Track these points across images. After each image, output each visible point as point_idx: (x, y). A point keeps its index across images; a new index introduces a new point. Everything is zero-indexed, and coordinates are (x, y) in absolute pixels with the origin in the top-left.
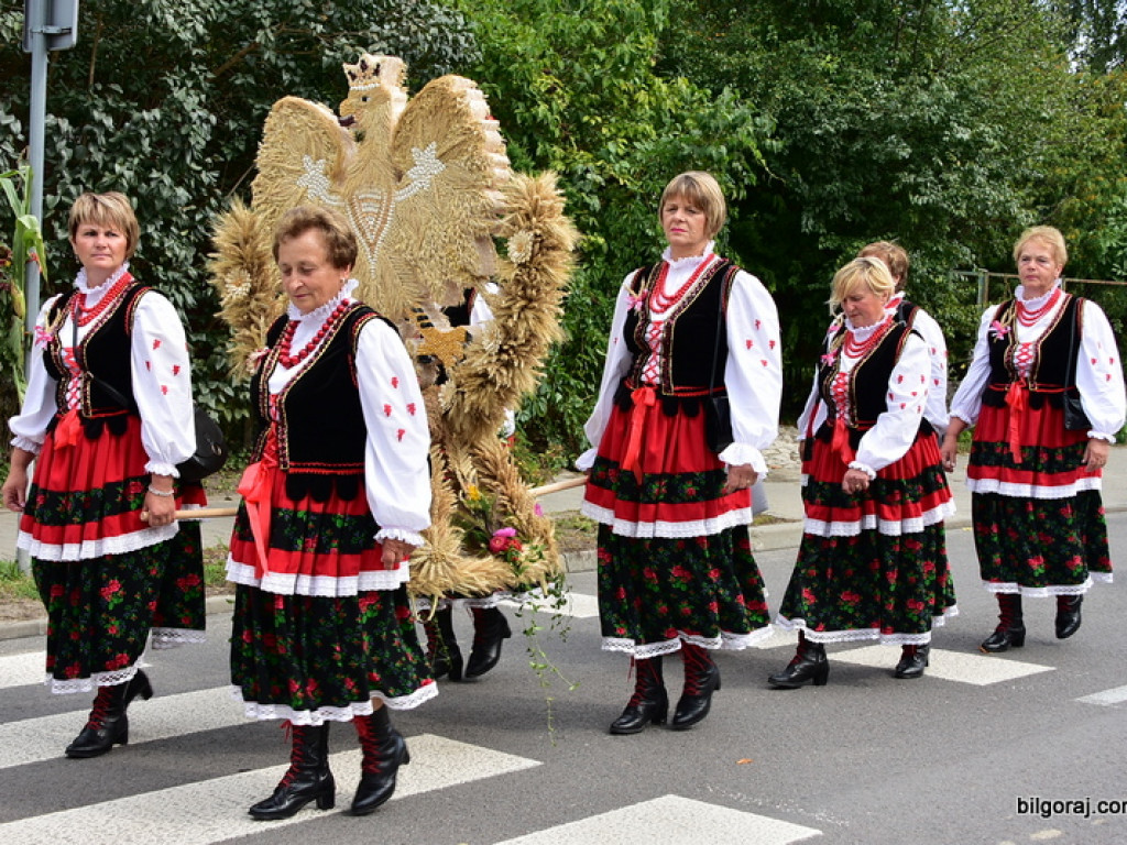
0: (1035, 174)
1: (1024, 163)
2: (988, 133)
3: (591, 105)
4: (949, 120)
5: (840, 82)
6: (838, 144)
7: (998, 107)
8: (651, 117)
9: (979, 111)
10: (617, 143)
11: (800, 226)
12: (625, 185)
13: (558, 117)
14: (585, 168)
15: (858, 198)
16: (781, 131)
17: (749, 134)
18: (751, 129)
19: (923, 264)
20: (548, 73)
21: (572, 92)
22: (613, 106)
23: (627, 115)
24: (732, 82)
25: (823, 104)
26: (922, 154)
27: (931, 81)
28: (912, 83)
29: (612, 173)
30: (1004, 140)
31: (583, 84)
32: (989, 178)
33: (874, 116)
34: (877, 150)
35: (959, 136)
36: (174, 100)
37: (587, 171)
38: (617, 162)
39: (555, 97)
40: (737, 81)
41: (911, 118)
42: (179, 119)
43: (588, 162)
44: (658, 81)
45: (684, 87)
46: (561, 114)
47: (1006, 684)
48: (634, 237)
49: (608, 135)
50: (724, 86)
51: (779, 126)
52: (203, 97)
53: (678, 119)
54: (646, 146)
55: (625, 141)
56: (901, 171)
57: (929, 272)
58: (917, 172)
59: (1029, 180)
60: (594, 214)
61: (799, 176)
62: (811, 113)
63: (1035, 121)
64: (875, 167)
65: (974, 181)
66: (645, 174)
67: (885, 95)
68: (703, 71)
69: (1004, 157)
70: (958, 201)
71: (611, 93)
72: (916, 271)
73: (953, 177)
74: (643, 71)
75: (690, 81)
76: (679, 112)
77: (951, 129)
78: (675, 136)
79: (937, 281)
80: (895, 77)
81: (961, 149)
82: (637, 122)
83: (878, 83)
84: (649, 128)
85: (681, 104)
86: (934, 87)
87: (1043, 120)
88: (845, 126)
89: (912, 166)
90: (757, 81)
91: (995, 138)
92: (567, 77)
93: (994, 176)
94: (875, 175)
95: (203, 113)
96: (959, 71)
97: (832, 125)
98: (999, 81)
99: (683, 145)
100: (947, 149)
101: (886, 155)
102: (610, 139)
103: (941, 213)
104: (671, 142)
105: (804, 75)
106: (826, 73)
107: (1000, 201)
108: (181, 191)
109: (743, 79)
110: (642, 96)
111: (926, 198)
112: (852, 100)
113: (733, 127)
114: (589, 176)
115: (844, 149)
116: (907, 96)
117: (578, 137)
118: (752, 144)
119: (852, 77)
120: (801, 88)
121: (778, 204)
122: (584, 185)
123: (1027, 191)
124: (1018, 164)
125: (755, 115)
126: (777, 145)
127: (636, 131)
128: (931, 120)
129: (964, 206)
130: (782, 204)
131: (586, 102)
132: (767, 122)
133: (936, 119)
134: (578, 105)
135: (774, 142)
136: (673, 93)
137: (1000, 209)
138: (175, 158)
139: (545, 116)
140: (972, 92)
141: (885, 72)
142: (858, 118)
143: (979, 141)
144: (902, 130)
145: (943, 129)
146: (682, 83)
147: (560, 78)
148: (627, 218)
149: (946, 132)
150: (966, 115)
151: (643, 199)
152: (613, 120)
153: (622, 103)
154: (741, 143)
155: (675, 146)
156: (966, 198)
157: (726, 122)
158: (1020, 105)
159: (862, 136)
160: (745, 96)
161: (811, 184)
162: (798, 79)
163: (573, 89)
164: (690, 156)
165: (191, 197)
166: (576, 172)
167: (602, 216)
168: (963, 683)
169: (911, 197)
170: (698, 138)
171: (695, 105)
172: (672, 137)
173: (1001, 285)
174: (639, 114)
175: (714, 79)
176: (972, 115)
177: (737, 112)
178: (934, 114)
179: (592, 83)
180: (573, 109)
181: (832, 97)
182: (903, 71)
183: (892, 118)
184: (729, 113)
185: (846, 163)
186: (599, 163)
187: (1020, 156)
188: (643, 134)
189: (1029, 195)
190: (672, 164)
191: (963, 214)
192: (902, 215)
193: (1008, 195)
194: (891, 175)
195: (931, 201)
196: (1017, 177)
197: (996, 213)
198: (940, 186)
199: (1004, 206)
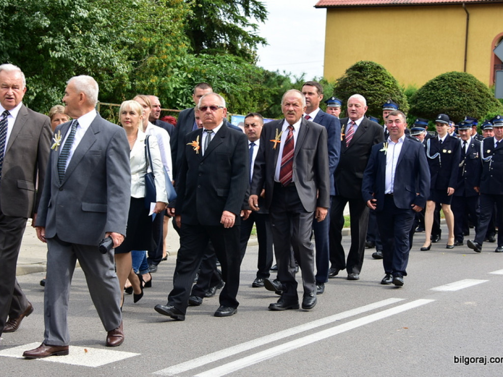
0: (128, 41)
1: (121, 34)
2: (99, 13)
4: (75, 4)
30: (109, 18)
32: (100, 42)
35: (80, 14)
47: (109, 366)
56: (44, 35)
58: (54, 36)
59: (125, 45)
63: (129, 7)
65: (90, 43)
69: (109, 29)
70: (80, 56)
72: (54, 100)
73: (77, 41)
77: (76, 10)
81: (82, 23)
87: (134, 7)
88: (6, 4)
89: (51, 33)
91: (103, 17)
93: (103, 41)
103: (69, 64)
107: (106, 57)
111: (60, 54)
115: (6, 20)
123: (123, 51)
124: (118, 33)
128: (63, 3)
129: (84, 60)
133: (66, 3)
137: (107, 62)
143: (93, 18)
144: (44, 9)
145: (71, 10)
149: (73, 12)
150: (85, 2)
156: (85, 54)
159: (18, 11)
168: (83, 366)
169: (51, 53)
173: (109, 111)
183: (37, 1)
185: (7, 28)
187: (119, 29)
189: (125, 54)
191: (84, 66)
192: (45, 64)
193: (111, 53)
194: (36, 37)
195: (63, 55)
196: (118, 41)
197: (104, 64)
198: (68, 46)
199: (109, 60)
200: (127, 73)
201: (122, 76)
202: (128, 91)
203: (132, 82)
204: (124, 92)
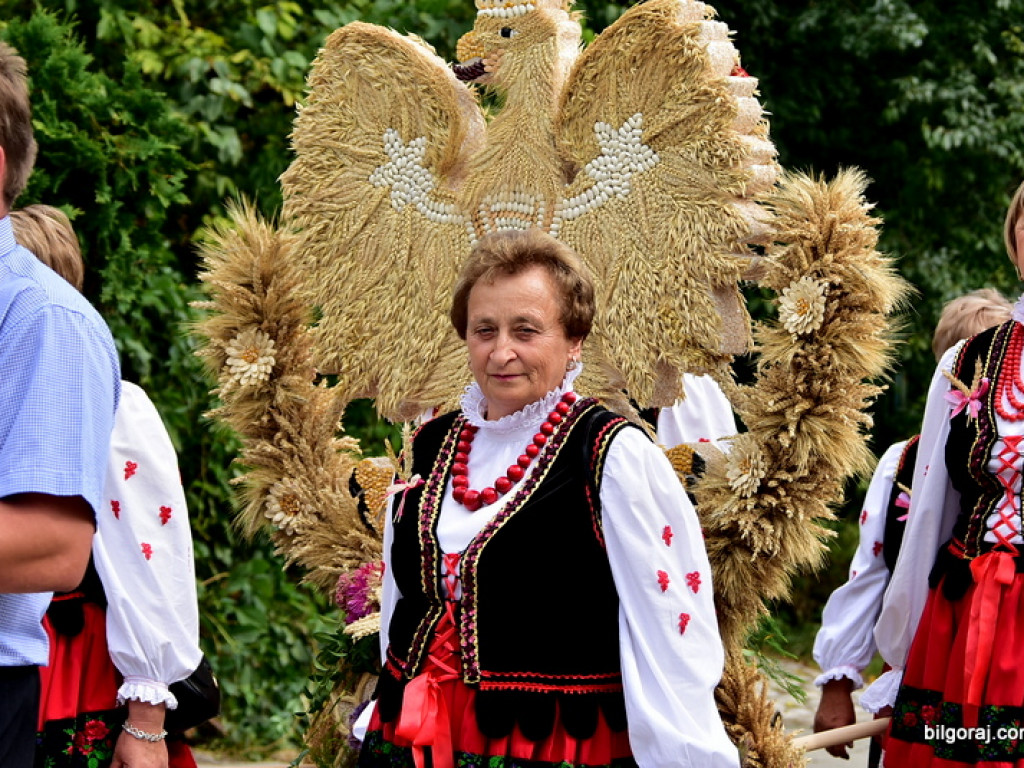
10: (276, 11)
14: (206, 68)
15: (812, 134)
29: (268, 79)
37: (212, 74)
38: (279, 54)
43: (213, 53)
55: (295, 8)
60: (227, 169)
64: (848, 67)
94: (847, 83)
100: (1006, 27)
114: (216, 85)
122: (205, 105)
166: (186, 76)
186: (239, 58)
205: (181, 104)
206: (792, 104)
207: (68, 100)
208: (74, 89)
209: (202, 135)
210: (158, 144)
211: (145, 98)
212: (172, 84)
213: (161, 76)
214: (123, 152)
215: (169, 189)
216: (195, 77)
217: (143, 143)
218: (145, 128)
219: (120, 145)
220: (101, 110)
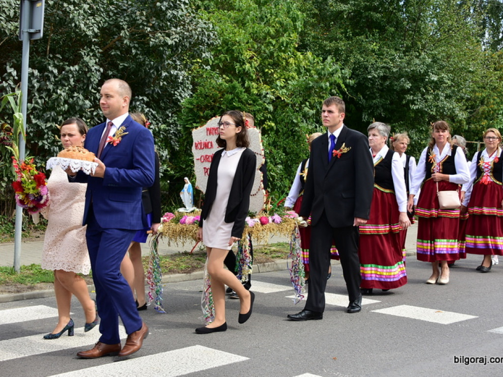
0: (466, 96)
1: (461, 91)
2: (445, 77)
3: (269, 64)
4: (428, 72)
5: (380, 55)
6: (378, 82)
7: (451, 66)
8: (296, 70)
9: (441, 68)
10: (280, 81)
11: (362, 119)
12: (284, 100)
13: (254, 70)
14: (266, 92)
15: (388, 106)
16: (353, 76)
17: (339, 77)
18: (340, 75)
19: (416, 135)
20: (250, 50)
21: (261, 59)
22: (278, 65)
23: (285, 69)
24: (331, 54)
25: (372, 64)
26: (416, 86)
27: (420, 55)
28: (412, 55)
29: (279, 95)
30: (452, 80)
31: (265, 55)
32: (446, 97)
33: (395, 70)
34: (396, 85)
35: (432, 79)
36: (84, 62)
37: (267, 94)
38: (281, 90)
39: (253, 61)
40: (334, 54)
41: (411, 71)
42: (87, 70)
43: (268, 90)
44: (299, 54)
45: (310, 56)
46: (256, 68)
47: (456, 324)
48: (288, 123)
49: (277, 77)
50: (328, 56)
51: (353, 74)
52: (97, 60)
53: (308, 70)
54: (293, 82)
55: (284, 80)
56: (407, 94)
57: (418, 139)
58: (414, 95)
59: (463, 99)
60: (270, 113)
61: (361, 96)
62: (367, 69)
63: (466, 72)
64: (395, 92)
65: (439, 99)
66: (293, 95)
67: (400, 60)
68: (319, 49)
69: (453, 88)
70: (432, 108)
71: (278, 59)
73: (430, 97)
74: (292, 49)
75: (313, 54)
76: (308, 67)
77: (429, 76)
78: (306, 78)
79: (422, 143)
80: (404, 52)
81: (433, 84)
82: (289, 72)
83: (397, 55)
84: (295, 74)
85: (309, 64)
86: (421, 57)
87: (470, 72)
88: (382, 74)
89: (412, 92)
90: (343, 54)
91: (449, 80)
92: (258, 52)
93: (448, 97)
94: (395, 96)
95: (97, 67)
96: (433, 50)
97: (376, 74)
98: (451, 55)
99: (310, 82)
100: (427, 85)
101: (400, 87)
102: (277, 79)
103: (424, 113)
104: (305, 81)
105: (363, 51)
106: (373, 51)
107: (450, 108)
108: (87, 102)
109: (336, 53)
110: (291, 60)
111: (417, 106)
112: (385, 63)
113: (332, 74)
114: (268, 96)
115: (381, 85)
116: (409, 61)
117: (263, 78)
118: (341, 82)
119: (385, 52)
120: (362, 57)
121: (352, 109)
122: (266, 100)
123: (463, 103)
124: (459, 91)
125: (341, 69)
126: (352, 82)
127: (289, 75)
128: (420, 72)
129: (435, 110)
130: (354, 109)
131: (267, 63)
132: (347, 72)
133: (422, 71)
134: (263, 64)
135: (350, 81)
136: (305, 59)
138: (85, 87)
139: (249, 69)
140: (438, 59)
141: (399, 50)
142: (387, 70)
143: (441, 81)
144: (407, 76)
145: (426, 76)
146: (309, 54)
147: (255, 52)
148: (285, 115)
149: (427, 77)
150: (435, 69)
151: (292, 106)
152: (279, 71)
153: (283, 63)
154: (335, 81)
155: (306, 83)
156: (435, 106)
157: (329, 72)
158: (460, 65)
159: (389, 79)
160: (337, 61)
161: (366, 100)
162: (361, 53)
163: (261, 57)
164: (313, 87)
165: (91, 105)
166: (262, 94)
167: (274, 114)
168: (437, 323)
169: (411, 106)
170: (316, 79)
171: (315, 64)
172: (305, 78)
174: (290, 68)
175: (324, 53)
176: (438, 69)
177: (334, 67)
178: (421, 69)
179: (269, 54)
180: (261, 66)
181: (376, 61)
182: (408, 50)
183: (402, 71)
184: (330, 68)
185: (382, 90)
186: (273, 90)
187: (460, 88)
188: (292, 77)
189: (463, 105)
190: (305, 90)
191: (434, 114)
192: (407, 114)
193: (454, 105)
194: (402, 96)
195: (420, 108)
196: (458, 97)
197: (449, 113)
198: (424, 101)
199: (452, 110)
200: (465, 118)
201: (461, 120)
202: (466, 131)
203: (469, 125)
204: (462, 132)
205: (261, 100)
206: (384, 100)
207: (240, 99)
208: (241, 96)
209: (265, 106)
210: (258, 107)
211: (255, 98)
212: (259, 95)
213: (257, 94)
214: (251, 109)
215: (260, 116)
216: (264, 94)
217: (255, 107)
218: (255, 104)
219: (250, 107)
220: (246, 101)
